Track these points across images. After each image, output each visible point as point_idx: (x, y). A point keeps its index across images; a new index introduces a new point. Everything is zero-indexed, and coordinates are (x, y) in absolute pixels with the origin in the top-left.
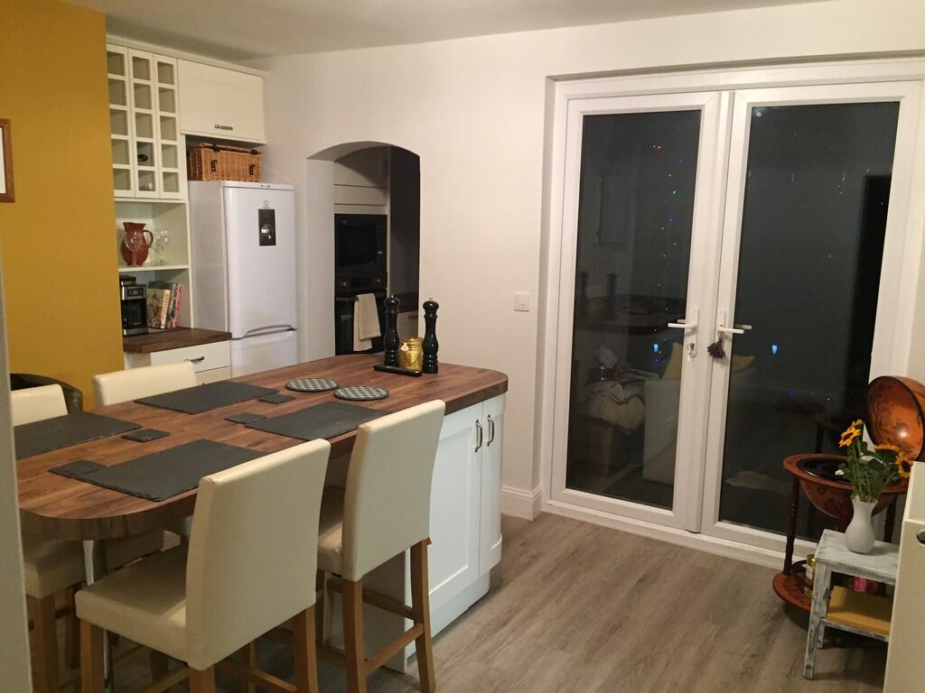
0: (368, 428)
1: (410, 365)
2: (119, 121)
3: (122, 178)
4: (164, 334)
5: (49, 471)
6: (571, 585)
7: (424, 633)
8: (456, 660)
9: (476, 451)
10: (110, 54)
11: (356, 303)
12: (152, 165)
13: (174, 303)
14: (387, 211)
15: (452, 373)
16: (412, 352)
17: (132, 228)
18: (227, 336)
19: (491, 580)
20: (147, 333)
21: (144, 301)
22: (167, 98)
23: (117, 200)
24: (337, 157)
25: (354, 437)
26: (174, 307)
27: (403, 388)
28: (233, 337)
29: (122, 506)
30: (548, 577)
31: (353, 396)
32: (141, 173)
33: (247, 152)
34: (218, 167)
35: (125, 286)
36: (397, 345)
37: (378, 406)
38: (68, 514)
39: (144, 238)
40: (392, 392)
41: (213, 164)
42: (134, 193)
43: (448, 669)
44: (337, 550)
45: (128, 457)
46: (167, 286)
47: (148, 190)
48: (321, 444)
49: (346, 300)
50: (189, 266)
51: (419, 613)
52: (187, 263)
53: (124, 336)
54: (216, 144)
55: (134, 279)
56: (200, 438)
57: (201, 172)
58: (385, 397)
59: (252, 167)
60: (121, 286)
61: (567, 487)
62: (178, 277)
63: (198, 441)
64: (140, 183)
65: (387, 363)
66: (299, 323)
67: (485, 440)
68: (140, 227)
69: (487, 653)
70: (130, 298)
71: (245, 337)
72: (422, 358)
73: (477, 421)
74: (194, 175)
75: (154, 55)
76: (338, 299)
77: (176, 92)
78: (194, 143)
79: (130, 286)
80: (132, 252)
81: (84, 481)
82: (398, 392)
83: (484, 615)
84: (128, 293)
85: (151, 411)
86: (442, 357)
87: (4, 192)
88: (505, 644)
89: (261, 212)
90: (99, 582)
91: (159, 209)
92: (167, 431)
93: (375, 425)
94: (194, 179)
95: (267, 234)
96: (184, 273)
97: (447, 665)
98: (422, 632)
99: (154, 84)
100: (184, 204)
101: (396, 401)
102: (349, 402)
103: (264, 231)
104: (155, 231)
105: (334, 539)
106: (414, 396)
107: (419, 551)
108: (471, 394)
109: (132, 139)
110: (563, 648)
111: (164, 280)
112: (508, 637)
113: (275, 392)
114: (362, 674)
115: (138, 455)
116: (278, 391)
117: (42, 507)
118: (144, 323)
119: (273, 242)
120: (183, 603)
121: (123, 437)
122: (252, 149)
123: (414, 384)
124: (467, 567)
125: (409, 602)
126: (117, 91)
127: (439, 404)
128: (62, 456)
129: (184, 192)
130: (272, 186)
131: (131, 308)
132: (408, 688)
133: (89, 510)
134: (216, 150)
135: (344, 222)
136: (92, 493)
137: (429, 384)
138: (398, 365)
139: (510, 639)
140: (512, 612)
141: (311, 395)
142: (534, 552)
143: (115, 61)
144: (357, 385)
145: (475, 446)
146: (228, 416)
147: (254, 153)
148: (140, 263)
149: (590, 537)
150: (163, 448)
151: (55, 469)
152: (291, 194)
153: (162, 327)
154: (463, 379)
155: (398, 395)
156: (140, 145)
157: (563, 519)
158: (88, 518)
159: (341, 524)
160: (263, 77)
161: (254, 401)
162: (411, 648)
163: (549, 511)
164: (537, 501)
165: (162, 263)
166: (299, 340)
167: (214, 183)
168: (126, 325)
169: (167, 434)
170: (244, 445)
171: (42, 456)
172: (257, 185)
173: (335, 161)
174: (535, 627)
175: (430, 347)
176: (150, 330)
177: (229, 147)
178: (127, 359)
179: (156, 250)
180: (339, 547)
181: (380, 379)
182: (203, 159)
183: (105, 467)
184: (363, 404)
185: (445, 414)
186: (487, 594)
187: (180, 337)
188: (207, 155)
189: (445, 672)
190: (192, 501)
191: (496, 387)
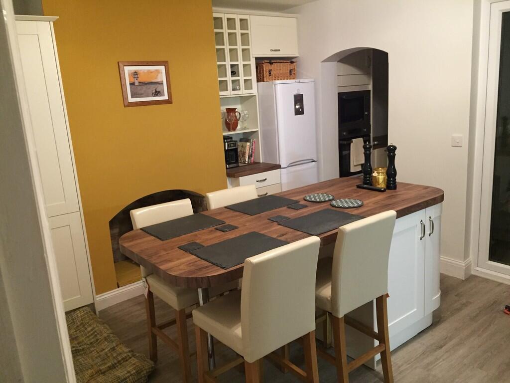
0: (344, 229)
1: (379, 185)
2: (221, 54)
3: (223, 85)
4: (247, 167)
5: (178, 248)
6: (490, 325)
7: (385, 350)
8: (408, 366)
9: (421, 239)
10: (215, 19)
11: (352, 144)
12: (239, 76)
13: (252, 150)
14: (370, 88)
15: (406, 190)
16: (380, 176)
17: (231, 111)
18: (278, 167)
19: (433, 316)
20: (239, 166)
21: (236, 150)
22: (245, 38)
23: (221, 97)
24: (338, 59)
25: (337, 233)
26: (252, 152)
27: (373, 199)
28: (282, 167)
29: (208, 271)
30: (473, 319)
31: (341, 205)
32: (233, 81)
33: (288, 63)
34: (272, 73)
35: (227, 142)
36: (371, 172)
37: (355, 212)
38: (181, 274)
39: (236, 116)
40: (365, 202)
41: (270, 72)
42: (230, 92)
43: (402, 371)
44: (329, 299)
45: (216, 241)
46: (248, 140)
47: (237, 90)
48: (315, 239)
49: (345, 143)
50: (259, 129)
51: (382, 336)
52: (258, 128)
53: (227, 168)
54: (271, 60)
55: (232, 138)
56: (252, 231)
57: (264, 77)
58: (360, 206)
59: (291, 71)
60: (224, 142)
61: (489, 260)
62: (254, 135)
63: (252, 232)
64: (232, 87)
65: (365, 183)
66: (318, 157)
67: (428, 232)
68: (234, 110)
69: (428, 364)
70: (230, 148)
71: (288, 167)
72: (386, 181)
73: (422, 221)
74: (260, 79)
75: (237, 15)
76: (341, 142)
77: (250, 34)
78: (260, 61)
79: (229, 142)
80: (230, 124)
81: (193, 254)
82: (370, 203)
83: (428, 339)
84: (229, 146)
85: (232, 213)
86: (399, 179)
87: (167, 99)
88: (441, 360)
89: (295, 96)
90: (205, 304)
91: (244, 99)
92: (236, 225)
93: (349, 227)
94: (260, 81)
95: (299, 109)
96: (256, 133)
97: (402, 369)
98: (384, 349)
99: (238, 31)
100: (255, 96)
101: (367, 209)
102: (338, 209)
103: (297, 107)
104: (242, 111)
105: (327, 292)
106: (379, 205)
107: (381, 301)
108: (417, 204)
109: (228, 63)
110: (481, 368)
111: (246, 137)
112: (443, 356)
113: (297, 202)
114: (346, 372)
115: (222, 240)
116: (299, 202)
117: (171, 269)
118: (237, 161)
119: (302, 113)
120: (240, 324)
121: (216, 229)
122: (290, 60)
123: (380, 197)
124: (415, 310)
125: (376, 330)
126: (219, 38)
127: (392, 213)
128: (184, 240)
129: (255, 89)
130: (301, 81)
131: (230, 153)
132: (377, 379)
133: (193, 272)
134: (271, 63)
135: (344, 97)
136: (196, 261)
137: (390, 197)
138: (371, 185)
139: (445, 357)
140: (447, 340)
141: (317, 204)
142: (464, 301)
143: (218, 22)
144: (344, 198)
145: (420, 236)
146: (269, 218)
147: (292, 62)
148: (234, 129)
149: (505, 293)
150: (233, 236)
151: (181, 246)
152: (313, 84)
153: (247, 163)
154: (412, 193)
155: (370, 205)
156: (232, 66)
157: (486, 281)
158: (191, 277)
159: (330, 283)
160: (297, 18)
161: (285, 208)
162: (378, 357)
163: (477, 274)
164: (468, 268)
165: (245, 128)
166: (318, 168)
167: (270, 82)
168: (227, 162)
169: (237, 228)
170: (275, 236)
171: (177, 238)
172: (293, 81)
173: (338, 62)
174: (462, 351)
175: (391, 174)
176: (240, 165)
177: (278, 61)
178: (228, 181)
179: (242, 122)
180: (330, 296)
181: (360, 193)
182: (264, 70)
183: (203, 246)
184: (346, 211)
185: (397, 218)
186: (431, 325)
187: (256, 167)
188: (266, 67)
189: (400, 373)
190: (241, 270)
191: (436, 198)
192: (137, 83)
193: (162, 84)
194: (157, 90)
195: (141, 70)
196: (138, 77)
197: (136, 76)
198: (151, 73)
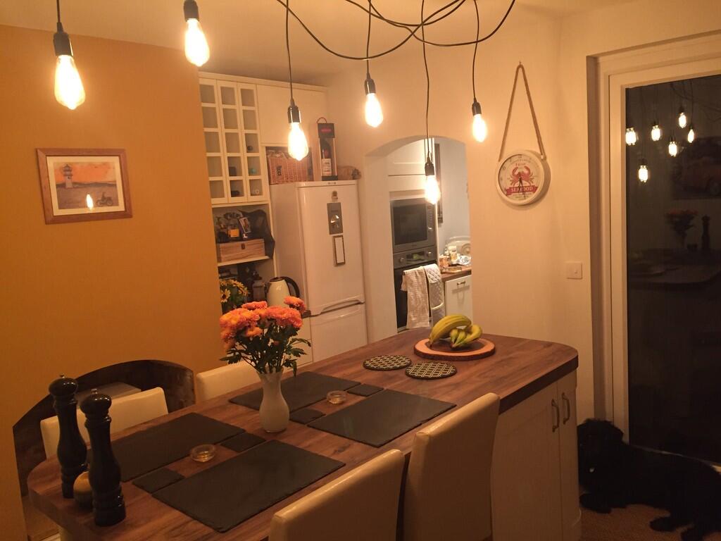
2: (212, 140)
3: (216, 189)
9: (554, 431)
10: (202, 87)
12: (240, 175)
22: (250, 120)
23: (214, 206)
28: (312, 314)
32: (232, 183)
34: (283, 172)
41: (279, 170)
42: (228, 200)
47: (238, 196)
50: (273, 256)
60: (221, 277)
66: (365, 297)
71: (322, 313)
73: (553, 401)
74: (274, 180)
75: (237, 84)
77: (257, 111)
87: (124, 209)
89: (329, 206)
94: (274, 184)
95: (335, 224)
99: (239, 107)
100: (267, 204)
103: (332, 221)
108: (546, 375)
109: (224, 155)
119: (340, 230)
126: (209, 116)
129: (267, 194)
143: (207, 92)
145: (552, 426)
152: (355, 187)
156: (230, 159)
160: (325, 92)
172: (325, 183)
182: (271, 166)
192: (69, 185)
193: (115, 185)
194: (106, 196)
195: (77, 163)
196: (71, 175)
197: (68, 173)
198: (96, 167)
